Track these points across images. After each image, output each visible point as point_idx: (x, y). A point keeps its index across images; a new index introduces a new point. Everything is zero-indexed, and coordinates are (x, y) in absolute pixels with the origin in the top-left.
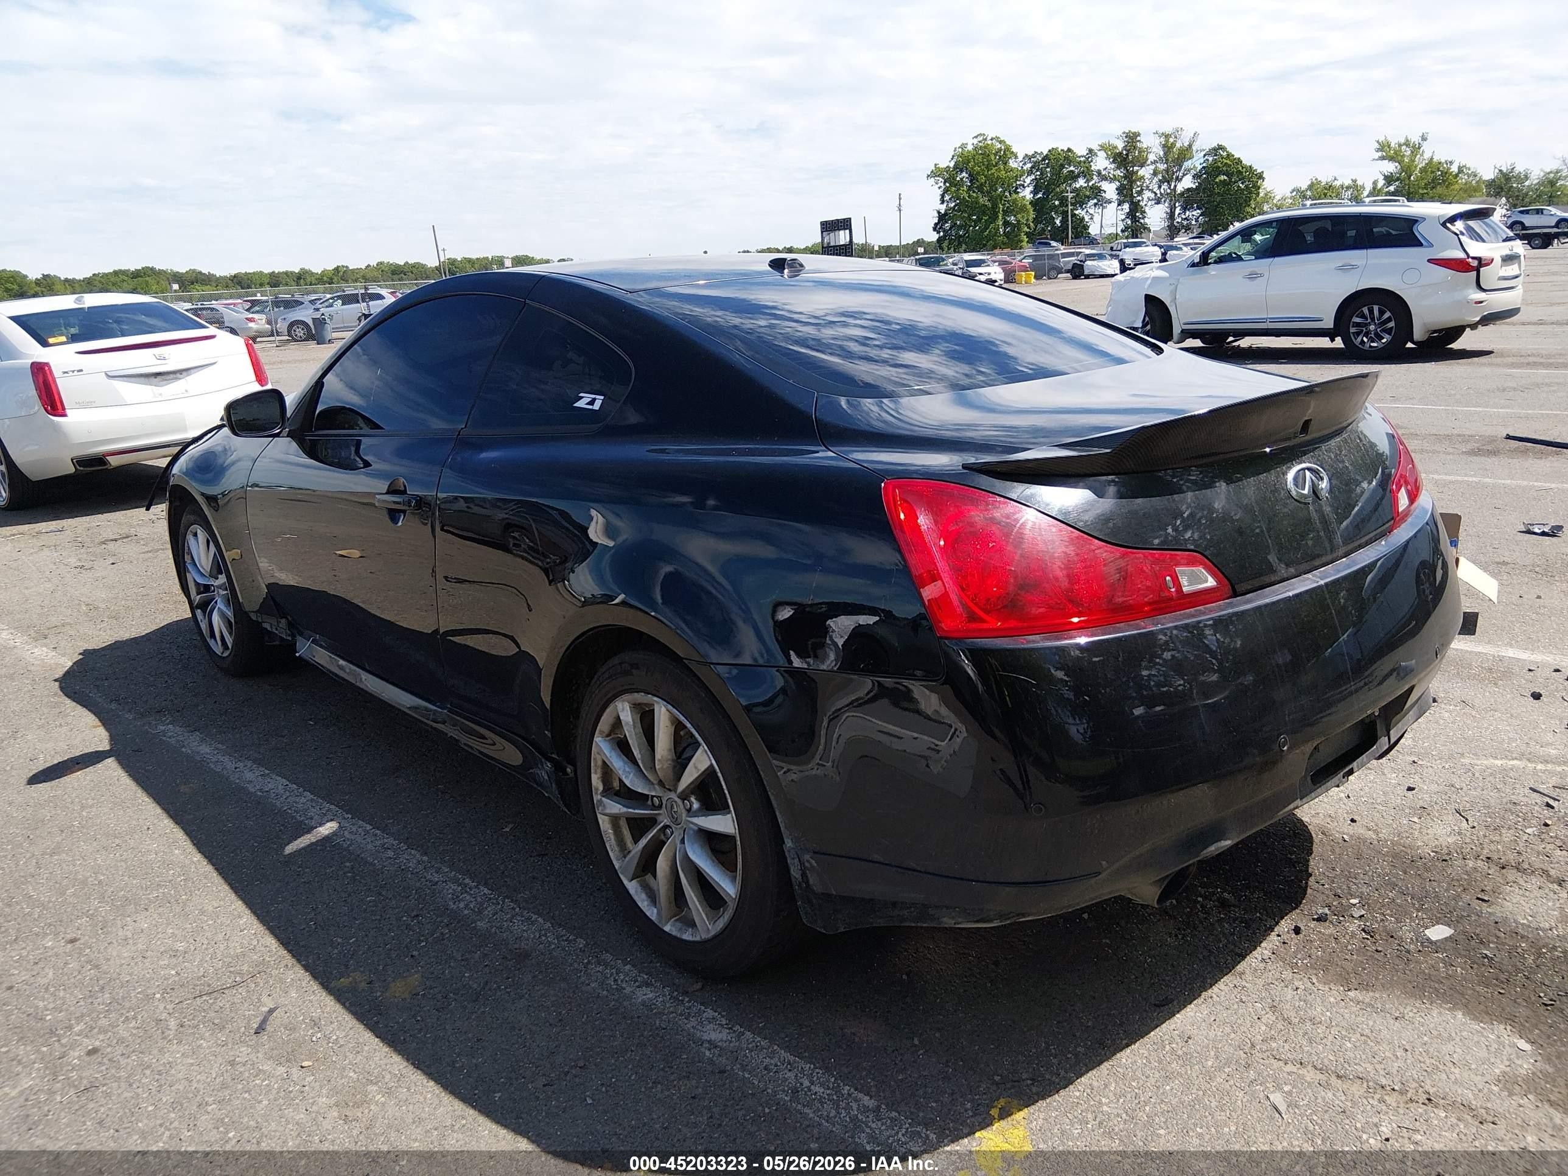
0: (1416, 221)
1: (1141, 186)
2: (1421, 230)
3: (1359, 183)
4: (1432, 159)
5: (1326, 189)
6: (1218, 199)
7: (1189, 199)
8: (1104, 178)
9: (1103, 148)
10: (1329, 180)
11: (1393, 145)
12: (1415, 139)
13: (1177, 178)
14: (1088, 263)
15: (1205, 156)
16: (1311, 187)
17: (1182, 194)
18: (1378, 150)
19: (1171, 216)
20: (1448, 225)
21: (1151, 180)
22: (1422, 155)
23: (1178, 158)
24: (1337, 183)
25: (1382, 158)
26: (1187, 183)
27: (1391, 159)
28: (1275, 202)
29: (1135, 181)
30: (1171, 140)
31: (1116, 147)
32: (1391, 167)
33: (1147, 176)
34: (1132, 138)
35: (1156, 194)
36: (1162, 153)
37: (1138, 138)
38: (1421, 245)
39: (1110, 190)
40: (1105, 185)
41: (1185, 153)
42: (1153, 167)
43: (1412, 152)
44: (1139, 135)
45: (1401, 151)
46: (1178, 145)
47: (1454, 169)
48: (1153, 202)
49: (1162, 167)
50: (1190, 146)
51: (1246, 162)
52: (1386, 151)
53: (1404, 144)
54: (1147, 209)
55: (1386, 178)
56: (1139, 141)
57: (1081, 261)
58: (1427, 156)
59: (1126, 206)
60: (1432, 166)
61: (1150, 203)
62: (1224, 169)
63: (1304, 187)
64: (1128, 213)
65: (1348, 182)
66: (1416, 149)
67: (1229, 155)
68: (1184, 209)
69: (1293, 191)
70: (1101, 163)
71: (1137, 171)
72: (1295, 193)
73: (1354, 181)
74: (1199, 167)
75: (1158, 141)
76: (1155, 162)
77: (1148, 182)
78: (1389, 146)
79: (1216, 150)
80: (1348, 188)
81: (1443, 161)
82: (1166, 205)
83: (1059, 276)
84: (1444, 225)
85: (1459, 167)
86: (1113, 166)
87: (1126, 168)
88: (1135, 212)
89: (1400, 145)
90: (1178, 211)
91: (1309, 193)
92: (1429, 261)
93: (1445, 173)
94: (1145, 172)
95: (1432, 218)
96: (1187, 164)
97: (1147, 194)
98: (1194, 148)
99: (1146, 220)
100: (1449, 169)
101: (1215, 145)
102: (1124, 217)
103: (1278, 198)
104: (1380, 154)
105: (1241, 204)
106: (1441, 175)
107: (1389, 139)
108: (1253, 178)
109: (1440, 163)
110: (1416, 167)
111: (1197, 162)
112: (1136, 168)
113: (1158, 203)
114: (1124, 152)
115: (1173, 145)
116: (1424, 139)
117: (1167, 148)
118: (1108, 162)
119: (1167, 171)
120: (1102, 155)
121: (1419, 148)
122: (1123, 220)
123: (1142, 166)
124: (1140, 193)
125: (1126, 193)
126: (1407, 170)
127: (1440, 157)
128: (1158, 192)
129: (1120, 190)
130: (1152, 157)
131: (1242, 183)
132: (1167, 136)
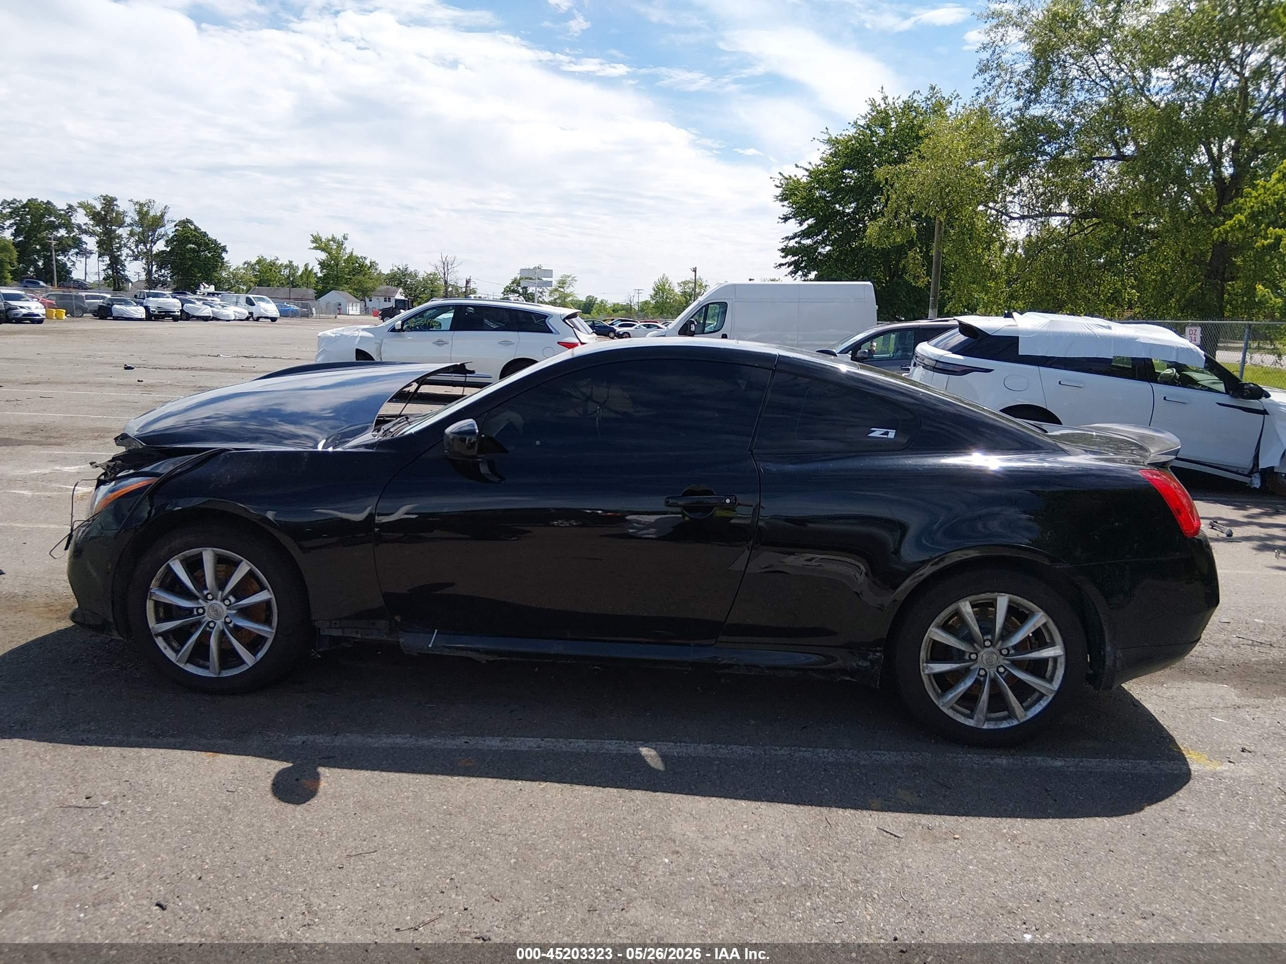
0: (547, 317)
1: (119, 243)
2: (550, 322)
3: (295, 264)
4: (352, 253)
5: (271, 266)
6: (190, 263)
7: (162, 259)
8: (86, 232)
9: (81, 205)
10: (272, 259)
11: (323, 240)
12: (339, 237)
13: (152, 241)
14: (116, 306)
15: (175, 226)
16: (259, 262)
17: (157, 255)
18: (313, 242)
19: (149, 273)
20: (567, 321)
21: (129, 239)
22: (344, 250)
23: (152, 225)
24: (279, 262)
25: (316, 248)
26: (160, 246)
27: (323, 250)
28: (231, 270)
29: (114, 238)
30: (145, 209)
31: (94, 207)
32: (323, 256)
33: (125, 235)
34: (109, 202)
35: (133, 252)
36: (137, 218)
37: (115, 203)
38: (551, 332)
39: (91, 243)
40: (85, 238)
41: (158, 221)
42: (130, 228)
43: (338, 247)
44: (116, 200)
45: (329, 244)
46: (152, 213)
47: (368, 262)
48: (132, 259)
49: (138, 230)
50: (162, 216)
51: (212, 235)
52: (319, 243)
53: (332, 240)
54: (126, 263)
55: (320, 264)
56: (116, 205)
57: (108, 304)
58: (348, 251)
59: (107, 259)
60: (351, 259)
61: (129, 259)
62: (194, 239)
63: (254, 261)
64: (109, 265)
65: (286, 262)
66: (340, 245)
67: (196, 229)
68: (160, 268)
69: (245, 263)
70: (81, 218)
71: (115, 231)
72: (246, 266)
73: (291, 262)
74: (171, 235)
75: (133, 208)
76: (131, 225)
77: (126, 241)
78: (321, 240)
79: (185, 223)
80: (286, 267)
81: (359, 256)
82: (144, 261)
83: (85, 315)
84: (564, 320)
85: (371, 262)
86: (92, 223)
87: (105, 226)
88: (115, 263)
89: (329, 241)
90: (154, 268)
91: (257, 267)
92: (558, 343)
93: (362, 266)
94: (123, 232)
95: (556, 315)
96: (161, 231)
97: (125, 251)
98: (166, 218)
99: (126, 273)
100: (364, 262)
101: (184, 218)
102: (105, 267)
103: (233, 267)
104: (314, 245)
105: (209, 270)
106: (359, 267)
107: (321, 235)
108: (218, 250)
109: (357, 258)
110: (342, 258)
111: (169, 230)
112: (114, 227)
113: (136, 259)
114: (103, 213)
115: (147, 213)
116: (345, 238)
117: (142, 214)
118: (87, 219)
119: (143, 233)
120: (81, 211)
121: (342, 244)
122: (104, 270)
123: (120, 226)
124: (119, 249)
125: (107, 246)
126: (336, 259)
127: (357, 253)
128: (135, 250)
129: (100, 244)
130: (128, 220)
131: (209, 253)
132: (141, 205)
